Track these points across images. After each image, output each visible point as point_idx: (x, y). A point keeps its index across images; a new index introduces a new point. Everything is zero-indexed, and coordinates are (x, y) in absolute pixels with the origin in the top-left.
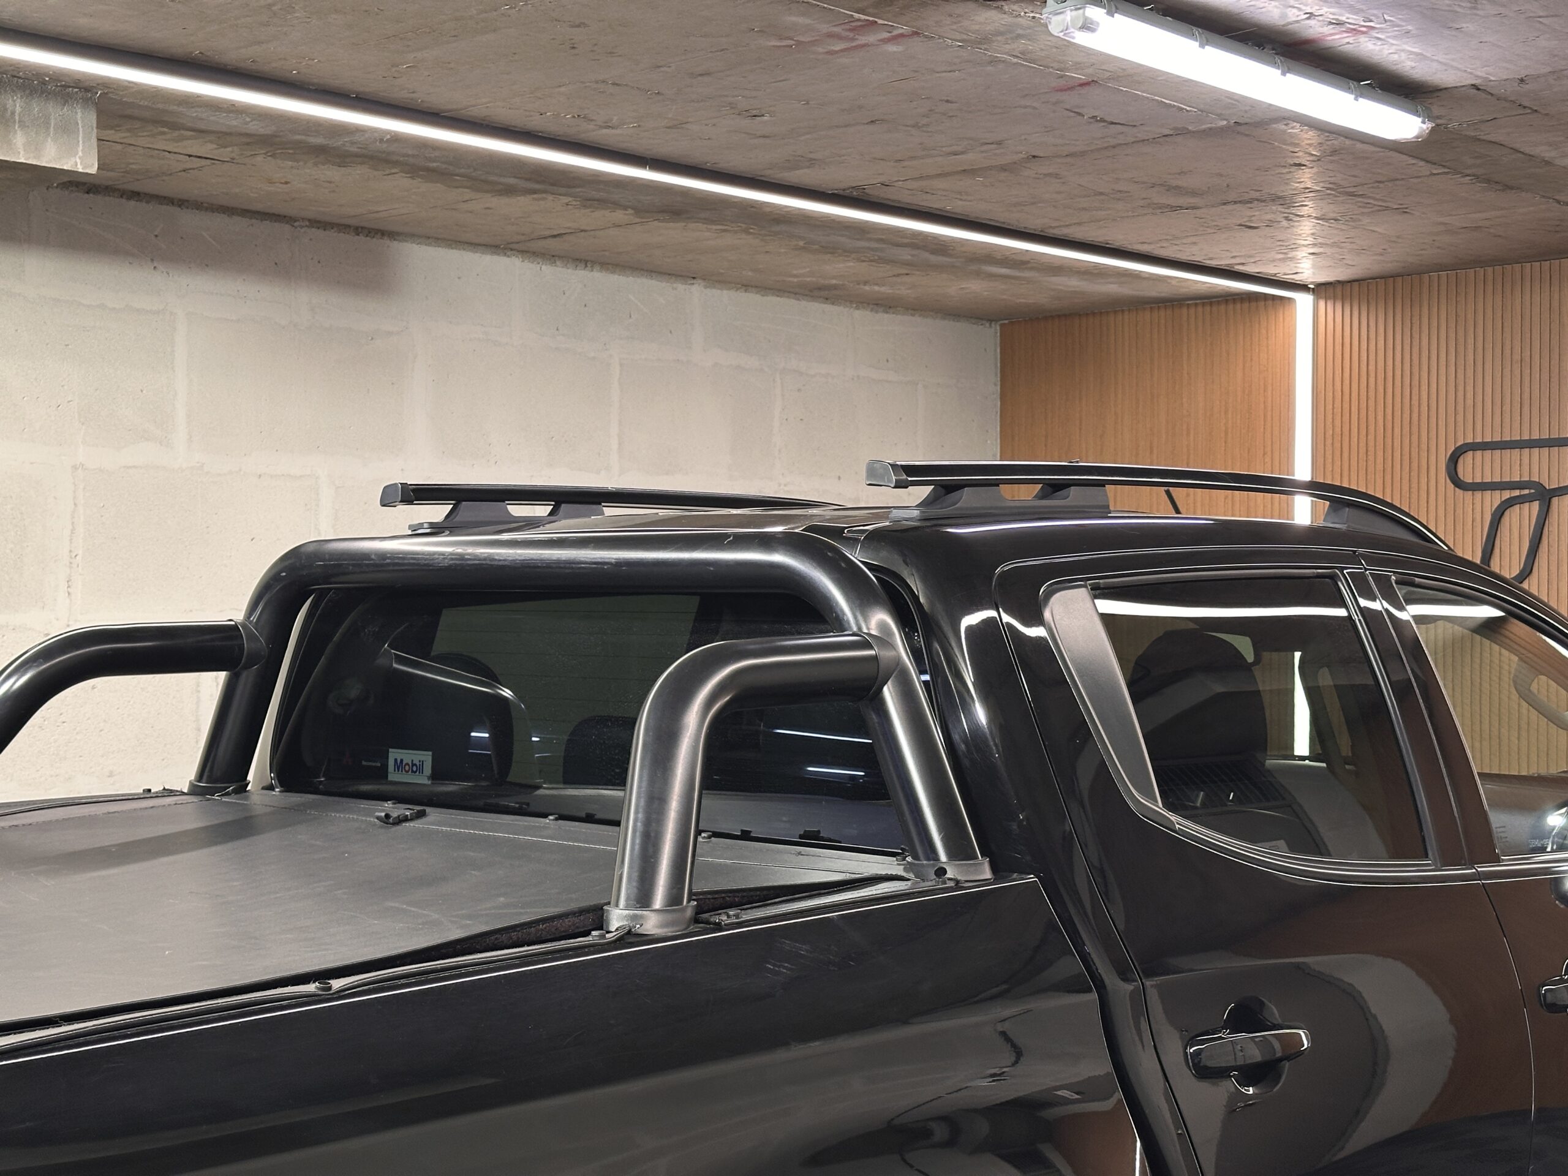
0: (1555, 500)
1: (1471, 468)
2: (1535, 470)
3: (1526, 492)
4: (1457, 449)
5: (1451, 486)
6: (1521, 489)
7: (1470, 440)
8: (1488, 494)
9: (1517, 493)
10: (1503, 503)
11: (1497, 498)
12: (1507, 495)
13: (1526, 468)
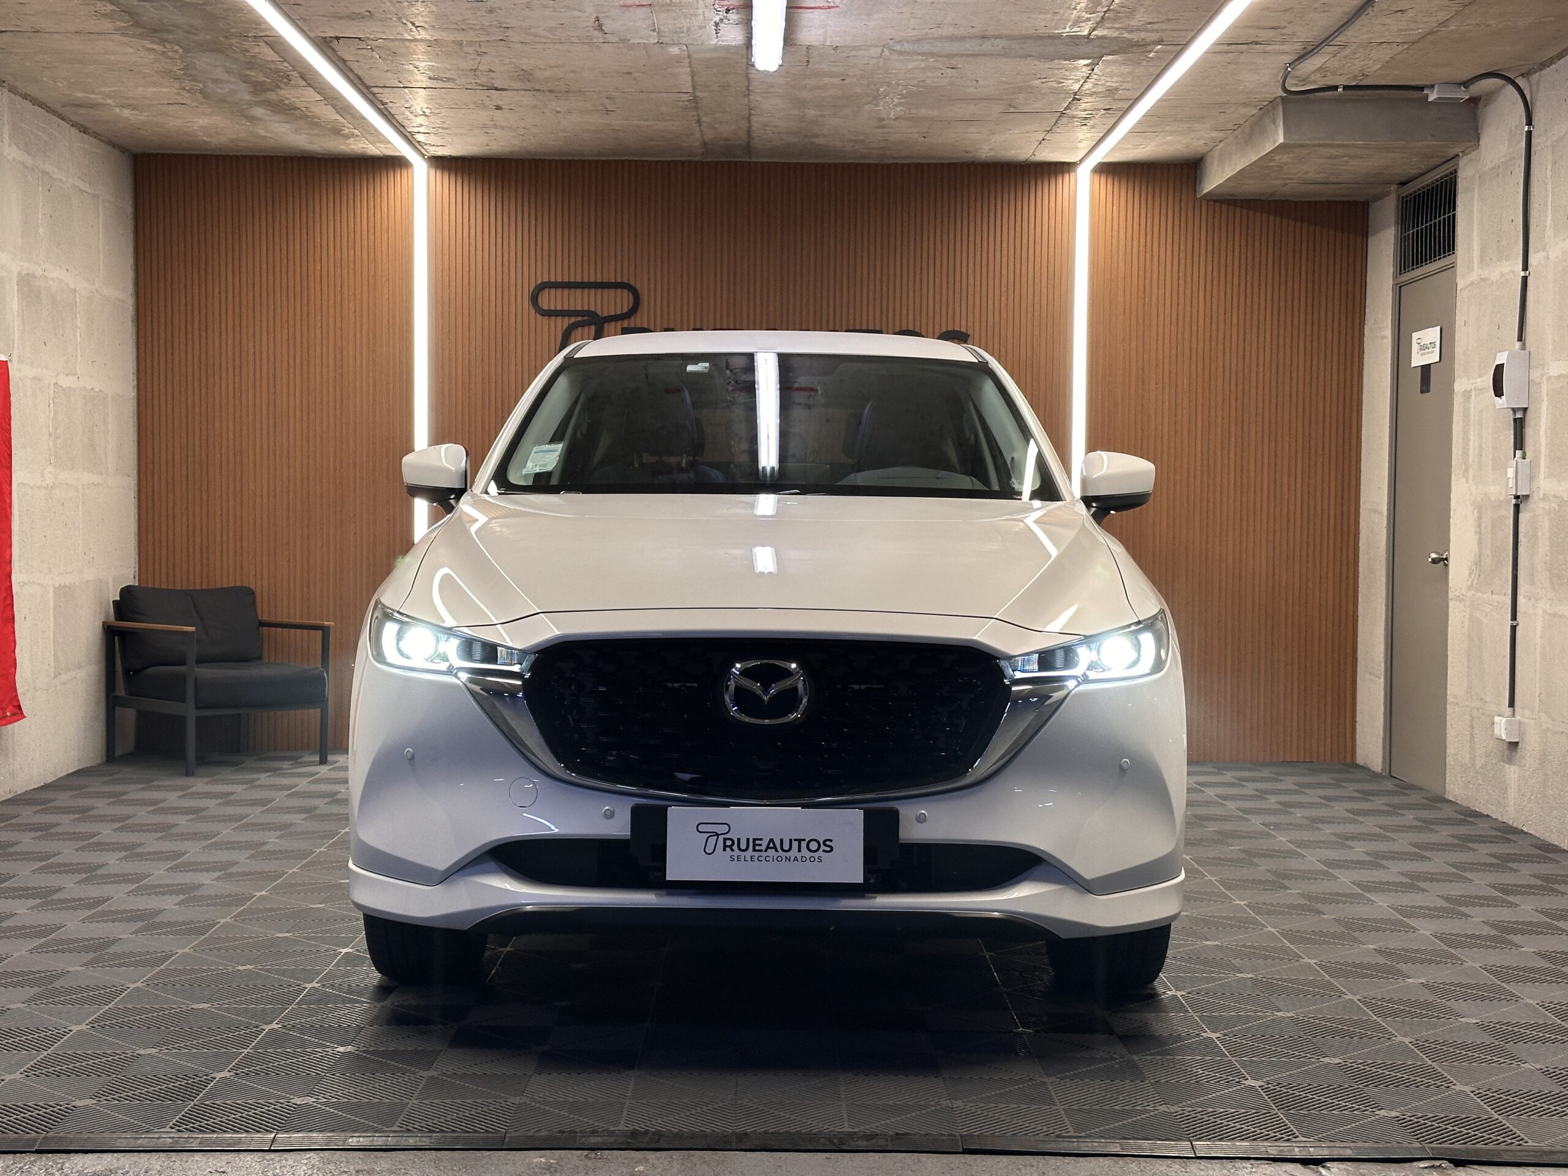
0: (606, 325)
1: (548, 300)
2: (592, 303)
3: (586, 318)
4: (536, 287)
5: (533, 311)
6: (583, 316)
7: (546, 280)
8: (559, 319)
9: (580, 319)
10: (570, 326)
11: (567, 322)
12: (573, 320)
13: (586, 300)
